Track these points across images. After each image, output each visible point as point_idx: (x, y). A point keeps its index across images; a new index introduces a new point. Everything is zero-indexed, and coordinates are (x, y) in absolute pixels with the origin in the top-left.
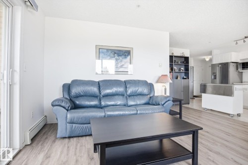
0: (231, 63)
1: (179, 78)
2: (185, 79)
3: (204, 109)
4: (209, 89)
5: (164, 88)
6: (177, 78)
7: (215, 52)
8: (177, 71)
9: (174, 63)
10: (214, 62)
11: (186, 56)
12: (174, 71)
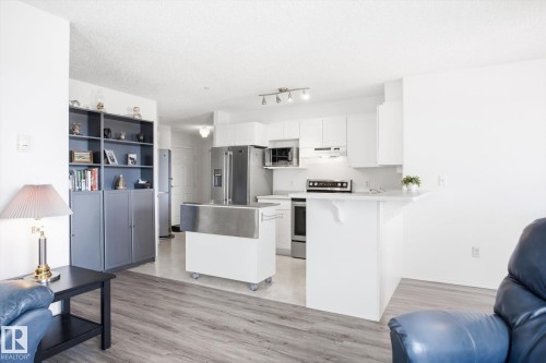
0: (253, 149)
1: (121, 187)
2: (143, 187)
3: (191, 275)
4: (205, 219)
5: (38, 235)
6: (115, 186)
7: (220, 117)
8: (116, 163)
9: (102, 139)
10: (218, 143)
11: (144, 118)
12: (103, 164)
